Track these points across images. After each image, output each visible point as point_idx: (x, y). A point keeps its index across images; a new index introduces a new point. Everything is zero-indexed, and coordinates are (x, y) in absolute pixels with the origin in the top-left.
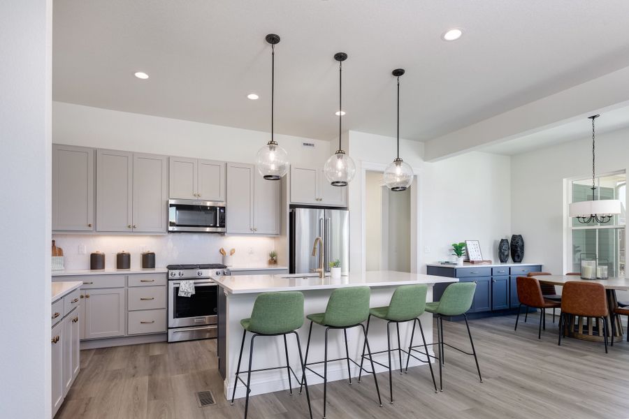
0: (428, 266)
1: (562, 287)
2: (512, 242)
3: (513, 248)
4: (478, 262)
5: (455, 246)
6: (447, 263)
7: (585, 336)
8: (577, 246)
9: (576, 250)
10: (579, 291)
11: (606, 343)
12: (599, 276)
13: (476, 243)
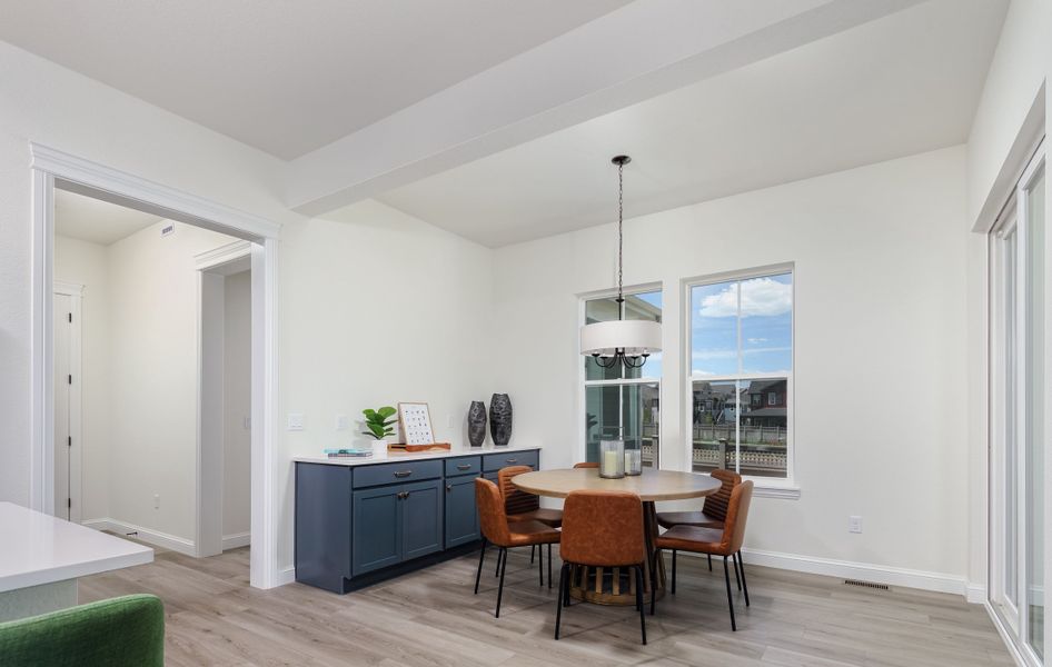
0: (297, 462)
1: (564, 500)
2: (492, 408)
3: (493, 419)
4: (420, 448)
5: (368, 413)
6: (343, 453)
7: (607, 598)
8: (592, 414)
9: (590, 423)
10: (595, 512)
11: (639, 605)
12: (628, 470)
13: (424, 408)
